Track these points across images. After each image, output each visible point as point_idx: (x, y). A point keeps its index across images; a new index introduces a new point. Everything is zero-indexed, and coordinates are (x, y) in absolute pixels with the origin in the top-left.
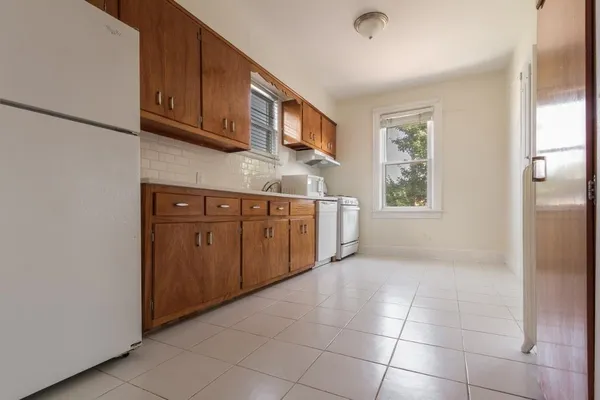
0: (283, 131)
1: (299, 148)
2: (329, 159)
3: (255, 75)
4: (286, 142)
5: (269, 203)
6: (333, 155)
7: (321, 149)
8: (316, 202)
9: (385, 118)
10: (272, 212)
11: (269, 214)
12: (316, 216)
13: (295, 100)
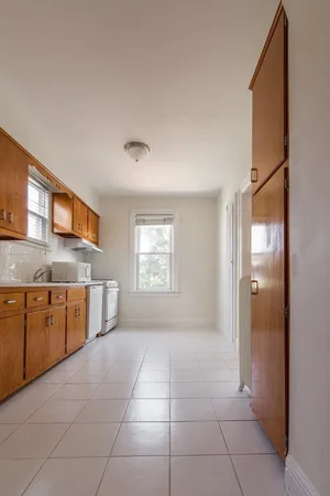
0: (53, 220)
1: (67, 236)
2: (94, 247)
3: (32, 169)
4: (56, 230)
5: (50, 293)
6: (97, 243)
7: (87, 238)
8: (87, 287)
9: (139, 218)
10: (53, 301)
11: (50, 303)
12: (87, 300)
13: (66, 194)
